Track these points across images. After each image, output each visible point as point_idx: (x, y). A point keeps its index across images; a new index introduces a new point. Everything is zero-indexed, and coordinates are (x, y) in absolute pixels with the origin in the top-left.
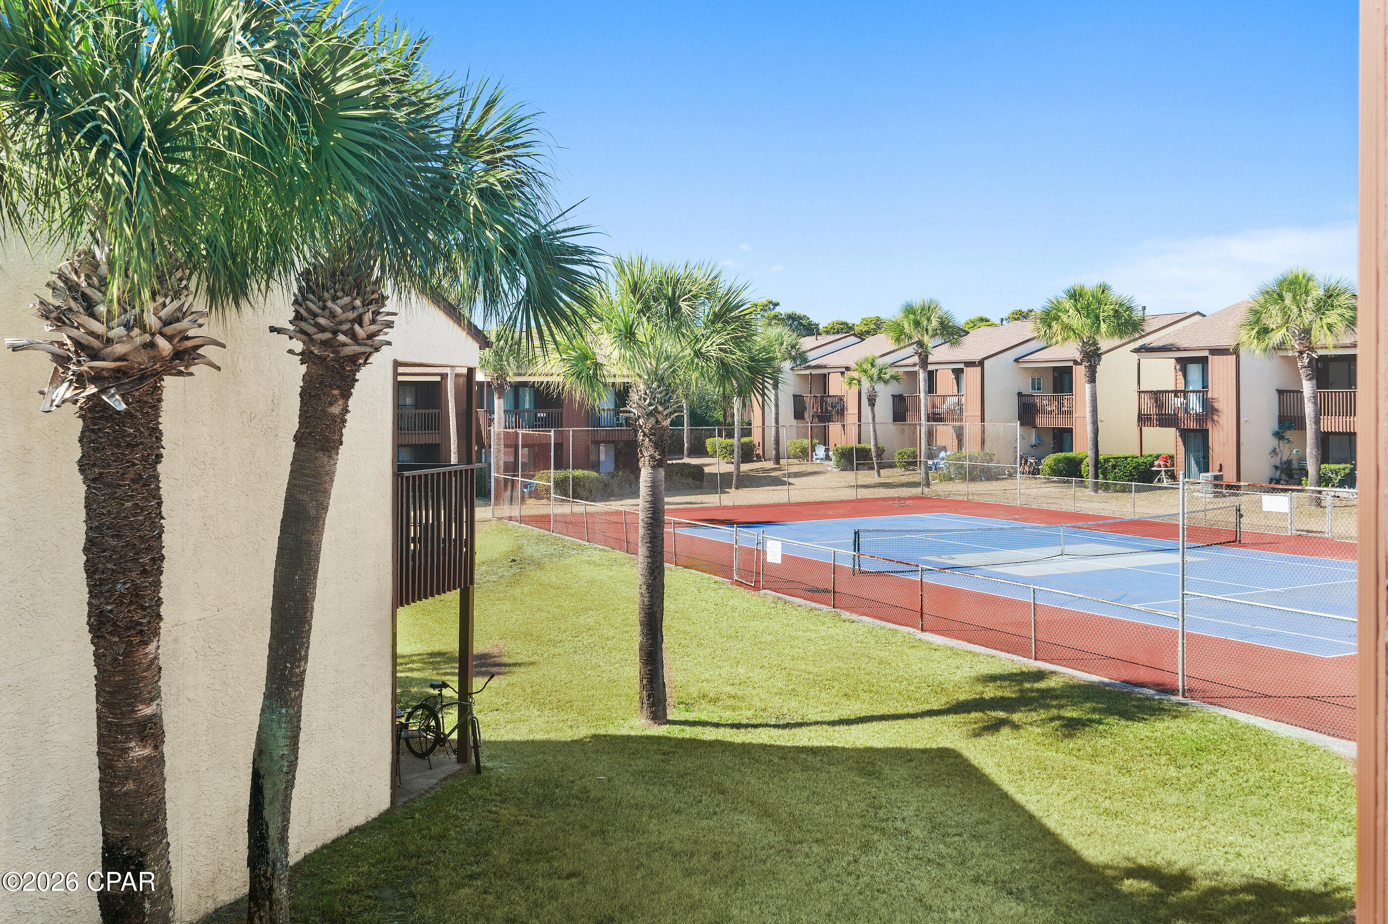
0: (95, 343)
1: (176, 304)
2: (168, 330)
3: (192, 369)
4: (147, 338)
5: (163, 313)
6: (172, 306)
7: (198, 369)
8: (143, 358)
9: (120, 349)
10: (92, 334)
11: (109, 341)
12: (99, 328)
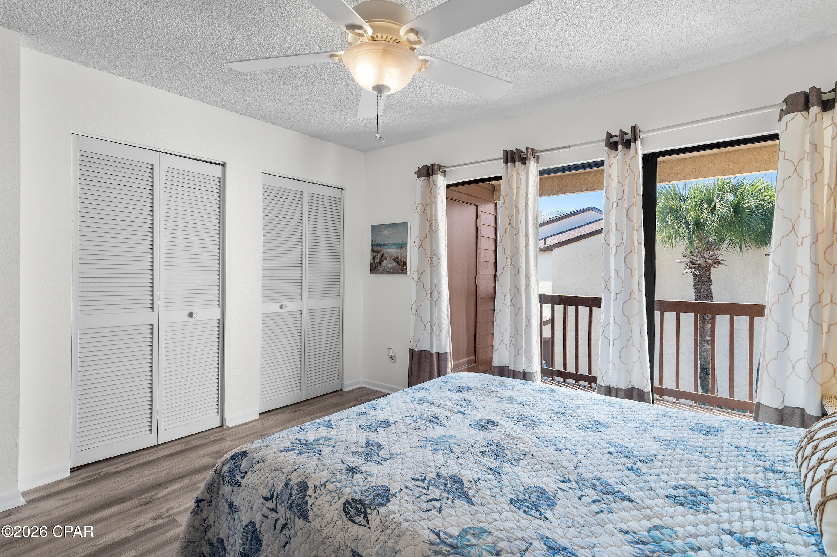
0: (694, 261)
1: (713, 252)
2: (711, 258)
3: (719, 266)
4: (705, 260)
5: (709, 255)
6: (711, 253)
7: (721, 266)
8: (704, 264)
9: (699, 262)
10: (693, 259)
11: (697, 261)
12: (695, 258)
